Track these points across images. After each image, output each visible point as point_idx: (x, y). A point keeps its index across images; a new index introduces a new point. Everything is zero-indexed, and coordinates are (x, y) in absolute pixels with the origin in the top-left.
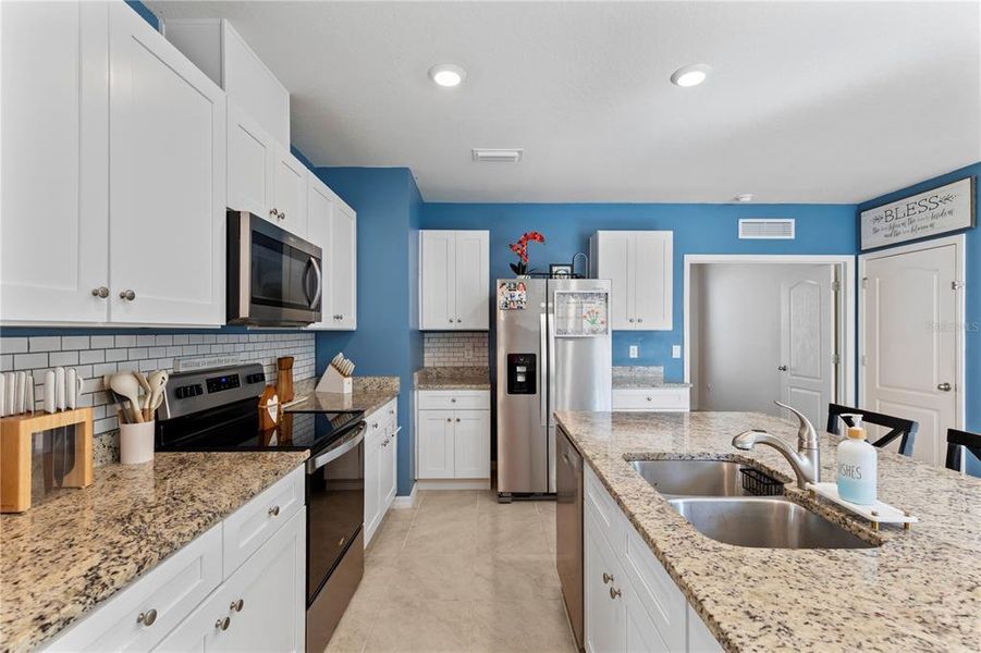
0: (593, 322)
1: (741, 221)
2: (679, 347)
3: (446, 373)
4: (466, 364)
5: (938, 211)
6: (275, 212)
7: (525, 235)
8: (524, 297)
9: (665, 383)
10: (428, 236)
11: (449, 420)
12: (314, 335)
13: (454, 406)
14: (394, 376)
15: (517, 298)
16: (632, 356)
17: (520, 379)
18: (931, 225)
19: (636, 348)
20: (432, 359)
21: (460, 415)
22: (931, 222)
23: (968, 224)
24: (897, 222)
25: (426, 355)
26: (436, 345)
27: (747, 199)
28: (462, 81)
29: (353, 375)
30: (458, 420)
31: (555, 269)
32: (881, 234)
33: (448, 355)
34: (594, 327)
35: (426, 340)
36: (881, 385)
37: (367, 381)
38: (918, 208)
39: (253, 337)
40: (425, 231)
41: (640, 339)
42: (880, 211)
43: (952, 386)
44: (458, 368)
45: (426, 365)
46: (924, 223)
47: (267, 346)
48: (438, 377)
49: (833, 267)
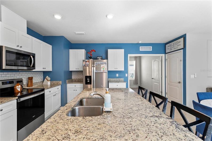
0: (103, 69)
1: (140, 47)
2: (127, 74)
3: (77, 80)
4: (81, 78)
5: (178, 45)
6: (18, 46)
7: (92, 50)
8: (88, 63)
9: (124, 82)
10: (71, 51)
11: (74, 90)
12: (43, 72)
13: (76, 87)
14: (60, 81)
15: (87, 64)
16: (117, 76)
17: (88, 81)
18: (177, 48)
19: (118, 74)
20: (74, 77)
21: (76, 89)
22: (177, 47)
23: (183, 47)
24: (172, 47)
25: (72, 76)
26: (75, 74)
27: (140, 42)
28: (61, 18)
29: (51, 80)
30: (76, 90)
31: (98, 58)
32: (169, 49)
33: (77, 76)
34: (104, 70)
35: (72, 73)
36: (169, 82)
37: (54, 82)
38: (175, 44)
39: (21, 73)
40: (71, 50)
41: (119, 72)
42: (168, 45)
43: (181, 82)
44: (79, 79)
45: (72, 78)
46: (176, 47)
47: (26, 75)
48: (75, 81)
49: (161, 57)
